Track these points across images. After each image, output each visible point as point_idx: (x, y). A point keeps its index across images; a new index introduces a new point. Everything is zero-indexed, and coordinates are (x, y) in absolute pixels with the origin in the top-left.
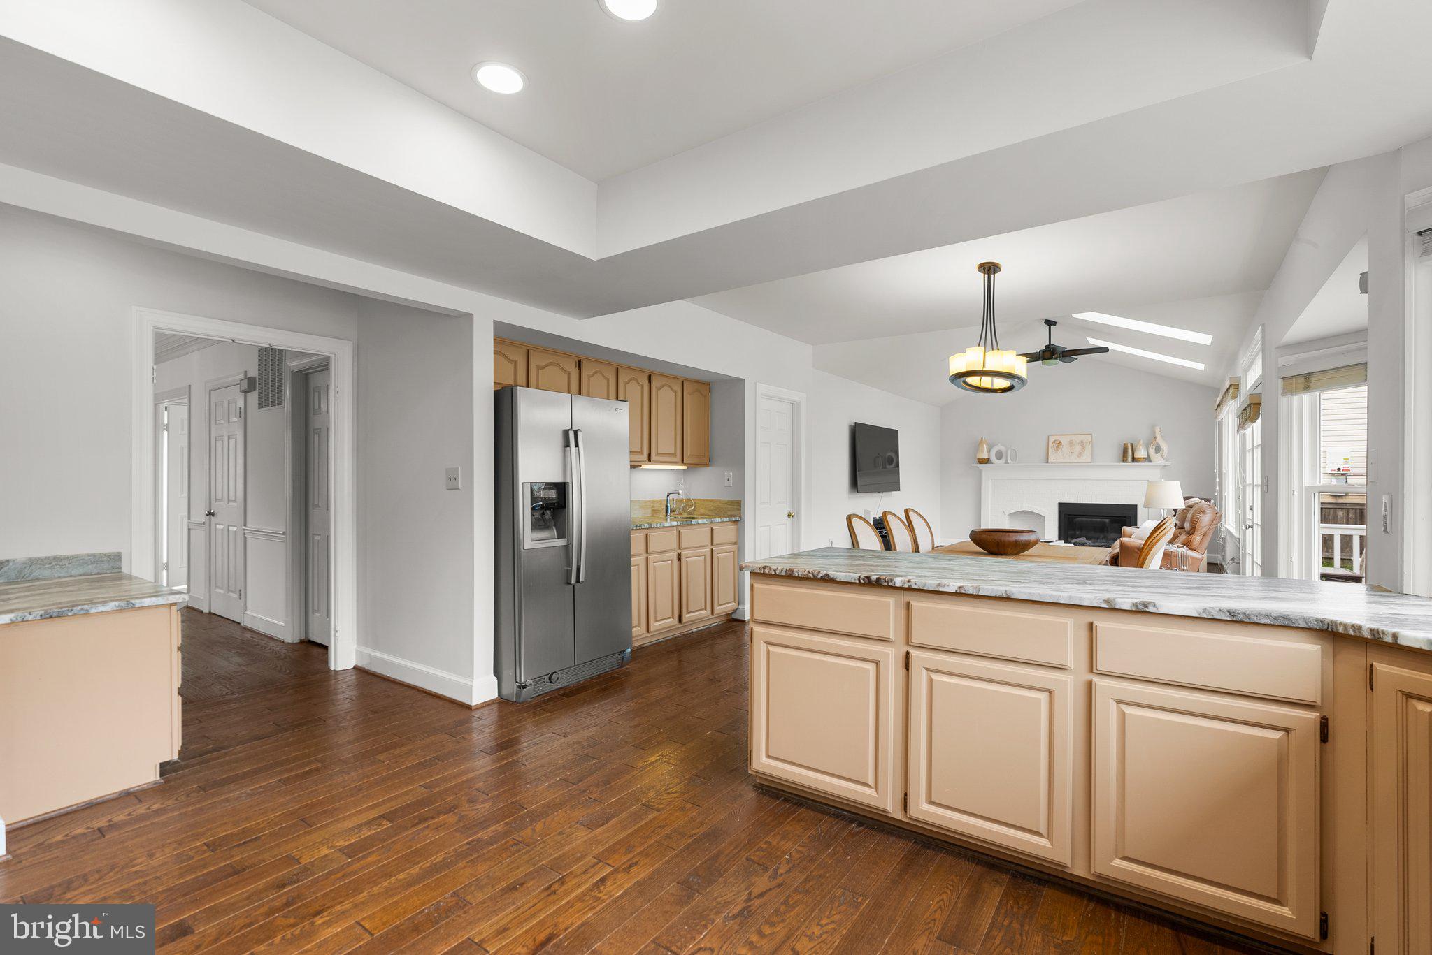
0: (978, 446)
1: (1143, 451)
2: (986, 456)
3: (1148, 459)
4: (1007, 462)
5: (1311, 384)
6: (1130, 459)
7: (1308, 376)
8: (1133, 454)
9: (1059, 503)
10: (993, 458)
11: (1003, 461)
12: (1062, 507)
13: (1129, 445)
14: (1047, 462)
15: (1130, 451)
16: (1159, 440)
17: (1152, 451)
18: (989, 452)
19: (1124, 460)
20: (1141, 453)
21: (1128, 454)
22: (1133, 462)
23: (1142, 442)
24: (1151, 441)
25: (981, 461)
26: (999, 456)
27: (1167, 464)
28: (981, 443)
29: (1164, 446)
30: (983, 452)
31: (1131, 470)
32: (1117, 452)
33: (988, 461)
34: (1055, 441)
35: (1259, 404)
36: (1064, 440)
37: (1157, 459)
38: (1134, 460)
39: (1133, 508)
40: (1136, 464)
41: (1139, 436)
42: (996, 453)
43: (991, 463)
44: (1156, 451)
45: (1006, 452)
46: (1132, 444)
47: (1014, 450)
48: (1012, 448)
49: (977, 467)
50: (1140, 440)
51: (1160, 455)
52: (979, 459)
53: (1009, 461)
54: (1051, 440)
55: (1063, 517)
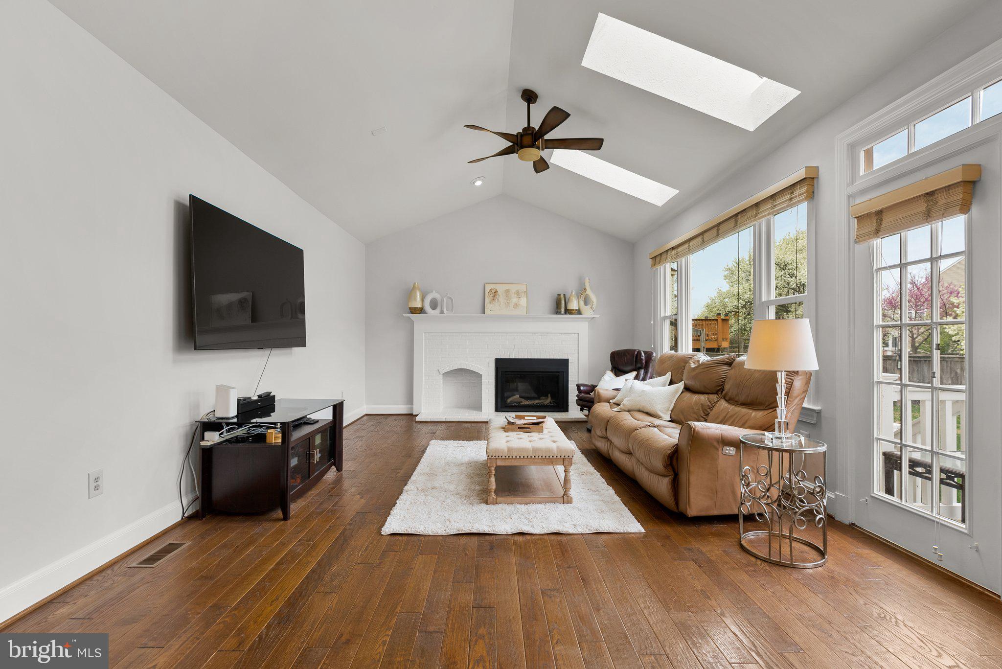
0: (409, 294)
1: (575, 302)
2: (419, 306)
3: (579, 312)
4: (442, 312)
6: (563, 311)
8: (566, 306)
9: (497, 360)
10: (427, 308)
11: (438, 311)
12: (499, 362)
13: (562, 296)
14: (484, 313)
15: (563, 302)
16: (589, 291)
17: (582, 303)
18: (423, 300)
19: (557, 311)
20: (574, 305)
21: (560, 306)
22: (565, 313)
23: (574, 293)
24: (581, 292)
25: (414, 311)
26: (434, 305)
27: (595, 316)
28: (414, 288)
29: (593, 298)
30: (415, 299)
31: (564, 323)
32: (548, 303)
33: (421, 311)
34: (491, 290)
36: (501, 289)
37: (587, 312)
38: (568, 311)
39: (565, 363)
40: (568, 315)
41: (569, 287)
42: (431, 301)
43: (425, 313)
44: (586, 302)
45: (442, 300)
46: (564, 295)
47: (450, 298)
48: (448, 295)
49: (409, 317)
50: (572, 291)
51: (589, 307)
52: (411, 309)
53: (445, 311)
54: (488, 288)
55: (500, 374)
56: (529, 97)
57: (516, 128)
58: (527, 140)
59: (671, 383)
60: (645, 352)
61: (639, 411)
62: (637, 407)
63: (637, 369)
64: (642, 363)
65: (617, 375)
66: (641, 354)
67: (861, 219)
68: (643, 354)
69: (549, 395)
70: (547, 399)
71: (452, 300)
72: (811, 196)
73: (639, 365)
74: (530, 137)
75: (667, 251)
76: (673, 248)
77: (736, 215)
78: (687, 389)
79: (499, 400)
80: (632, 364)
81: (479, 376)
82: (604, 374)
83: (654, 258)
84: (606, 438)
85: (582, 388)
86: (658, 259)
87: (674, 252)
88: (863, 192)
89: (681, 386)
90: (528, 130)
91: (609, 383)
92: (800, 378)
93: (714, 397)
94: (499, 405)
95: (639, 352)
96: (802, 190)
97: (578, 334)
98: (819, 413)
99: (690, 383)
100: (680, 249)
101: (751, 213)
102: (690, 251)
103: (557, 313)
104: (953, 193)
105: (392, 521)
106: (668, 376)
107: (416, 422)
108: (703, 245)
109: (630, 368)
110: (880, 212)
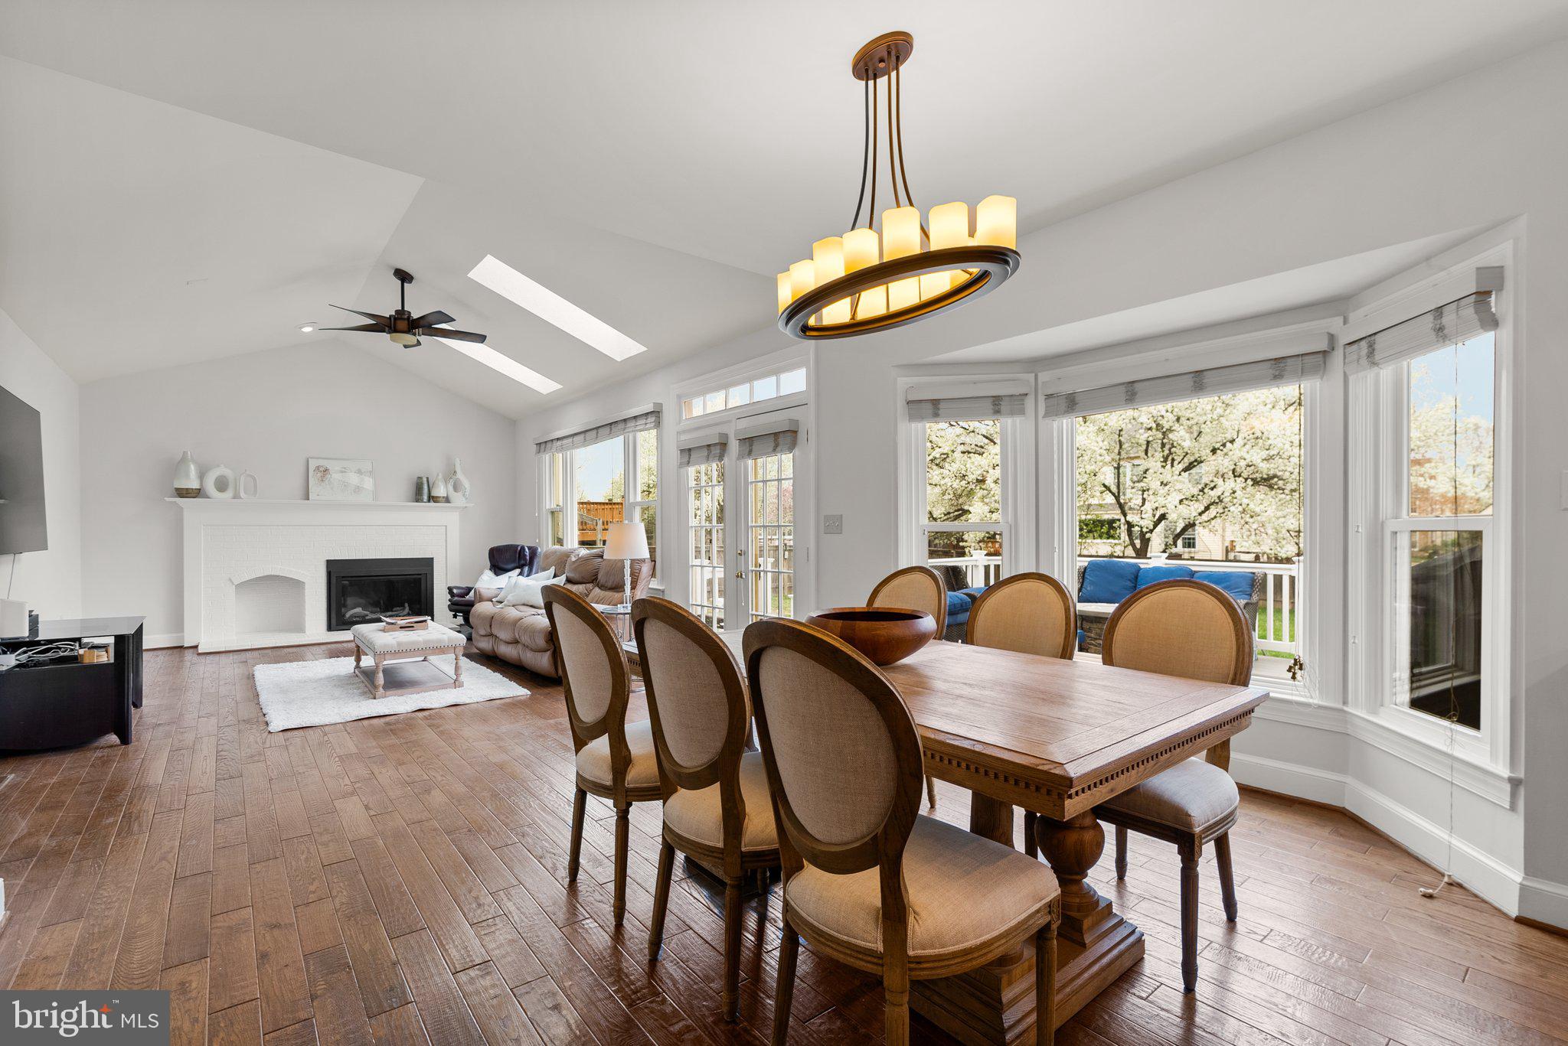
0: (178, 465)
1: (442, 487)
2: (194, 484)
3: (447, 500)
4: (236, 496)
5: (940, 412)
6: (425, 498)
7: (935, 403)
8: (429, 492)
9: (328, 561)
10: (210, 487)
11: (228, 494)
12: (331, 565)
13: (425, 480)
14: (308, 498)
15: (425, 487)
16: (460, 475)
17: (451, 488)
18: (202, 476)
19: (417, 497)
20: (440, 491)
21: (421, 492)
22: (429, 501)
23: (440, 477)
24: (450, 474)
25: (183, 493)
26: (222, 485)
27: (467, 505)
28: (184, 460)
29: (466, 483)
30: (187, 475)
31: (427, 513)
32: (406, 488)
33: (197, 493)
34: (318, 467)
35: (796, 432)
36: (332, 467)
37: (458, 499)
38: (432, 499)
39: (429, 562)
40: (432, 504)
41: (432, 466)
42: (217, 479)
43: (205, 497)
44: (456, 488)
45: (235, 479)
46: (428, 478)
47: (251, 476)
48: (248, 472)
49: (174, 503)
50: (438, 475)
51: (460, 494)
52: (177, 489)
53: (242, 494)
54: (313, 465)
55: (334, 580)
56: (404, 277)
57: (388, 309)
58: (402, 325)
59: (555, 576)
60: (529, 548)
61: (524, 605)
62: (523, 602)
63: (521, 567)
64: (525, 559)
65: (497, 574)
66: (524, 550)
67: (682, 451)
68: (527, 550)
69: (406, 605)
70: (404, 609)
71: (255, 479)
72: (658, 424)
73: (522, 562)
74: (406, 322)
75: (552, 440)
76: (558, 439)
77: (611, 424)
78: (568, 581)
79: (333, 615)
80: (514, 561)
81: (297, 585)
82: (481, 573)
83: (539, 444)
84: (491, 635)
85: (455, 591)
86: (542, 446)
87: (559, 443)
88: (684, 432)
89: (562, 578)
90: (401, 315)
91: (489, 582)
92: (646, 565)
93: (590, 586)
94: (334, 621)
95: (523, 548)
96: (652, 419)
97: (446, 526)
98: (663, 591)
99: (571, 575)
100: (565, 441)
101: (621, 426)
102: (574, 446)
103: (417, 501)
104: (717, 449)
105: (277, 723)
106: (552, 570)
107: (199, 654)
108: (585, 443)
109: (513, 565)
110: (690, 450)
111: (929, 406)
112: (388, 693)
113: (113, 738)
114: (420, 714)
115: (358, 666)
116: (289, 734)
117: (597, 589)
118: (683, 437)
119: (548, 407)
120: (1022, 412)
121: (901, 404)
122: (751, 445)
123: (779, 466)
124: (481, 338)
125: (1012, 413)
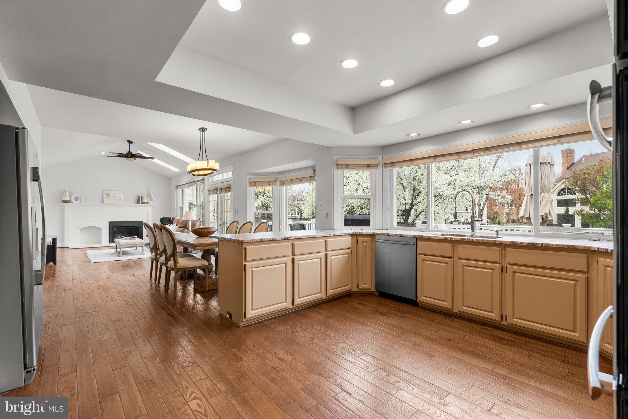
0: (63, 193)
2: (68, 199)
3: (148, 203)
4: (81, 202)
5: (256, 185)
6: (141, 202)
8: (142, 201)
9: (110, 222)
10: (73, 199)
11: (79, 202)
12: (111, 224)
13: (140, 197)
14: (103, 203)
15: (141, 199)
16: (152, 195)
17: (149, 200)
18: (70, 196)
19: (138, 202)
20: (145, 200)
21: (139, 201)
22: (142, 204)
23: (145, 196)
24: (149, 195)
25: (64, 201)
26: (76, 199)
27: (154, 205)
28: (65, 191)
29: (154, 198)
30: (66, 196)
31: (141, 207)
32: (134, 200)
33: (69, 201)
34: (106, 193)
35: (230, 188)
36: (111, 193)
37: (151, 203)
38: (142, 203)
39: (141, 223)
40: (143, 204)
41: (143, 193)
42: (75, 197)
43: (72, 202)
44: (151, 199)
45: (81, 197)
46: (141, 196)
48: (84, 195)
49: (62, 204)
50: (145, 195)
51: (152, 201)
52: (63, 200)
53: (83, 202)
54: (105, 192)
55: (111, 228)
56: (130, 142)
57: (125, 152)
58: (129, 156)
59: (176, 226)
63: (170, 224)
67: (208, 191)
68: (172, 219)
69: (135, 235)
71: (86, 197)
72: (204, 183)
73: (170, 222)
74: (130, 155)
75: (179, 185)
76: (181, 185)
78: (180, 227)
79: (111, 239)
80: (168, 222)
81: (99, 229)
86: (177, 187)
87: (181, 186)
88: (210, 185)
89: (178, 226)
90: (129, 153)
92: (198, 222)
94: (111, 241)
95: (170, 218)
96: (202, 181)
97: (147, 212)
99: (180, 226)
100: (183, 186)
101: (195, 183)
102: (184, 188)
103: (138, 204)
104: (215, 191)
105: (93, 261)
106: (176, 224)
107: (69, 249)
108: (187, 187)
109: (167, 223)
110: (210, 191)
111: (254, 183)
112: (123, 255)
113: (52, 263)
114: (131, 260)
115: (116, 251)
116: (96, 263)
117: (186, 229)
118: (209, 187)
119: (178, 176)
120: (275, 185)
121: (248, 183)
122: (221, 190)
123: (227, 195)
124: (153, 158)
125: (273, 185)
